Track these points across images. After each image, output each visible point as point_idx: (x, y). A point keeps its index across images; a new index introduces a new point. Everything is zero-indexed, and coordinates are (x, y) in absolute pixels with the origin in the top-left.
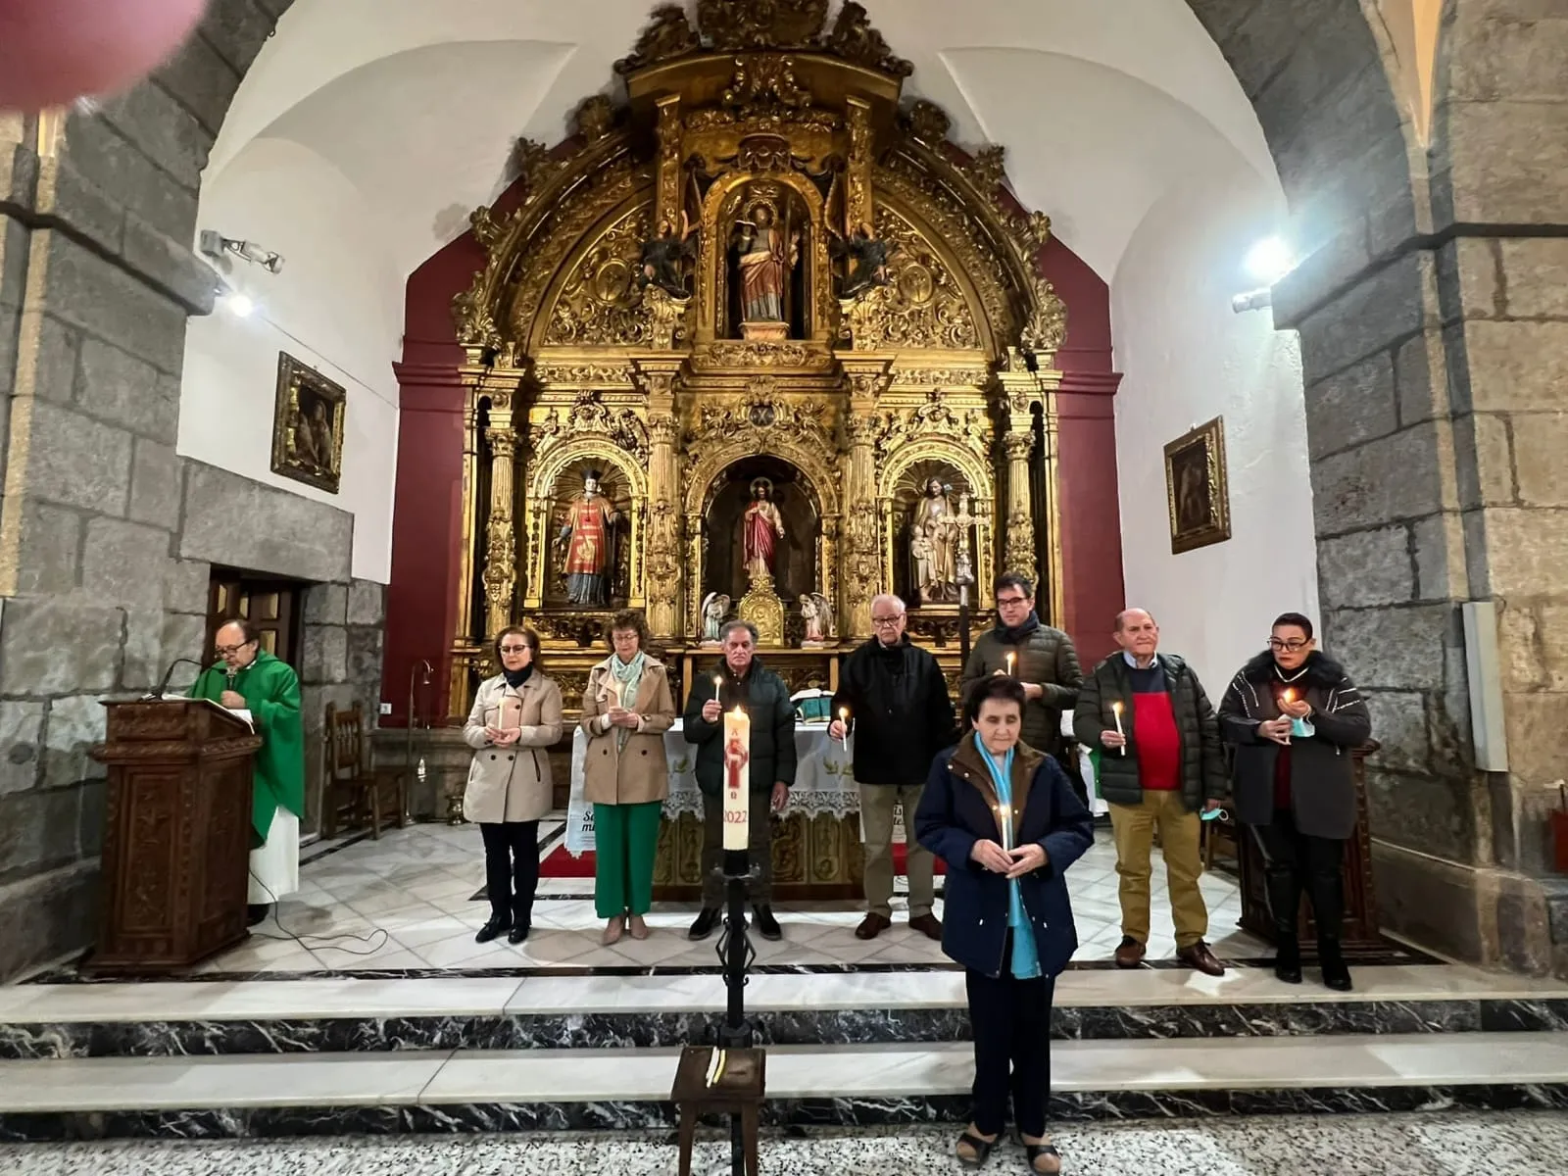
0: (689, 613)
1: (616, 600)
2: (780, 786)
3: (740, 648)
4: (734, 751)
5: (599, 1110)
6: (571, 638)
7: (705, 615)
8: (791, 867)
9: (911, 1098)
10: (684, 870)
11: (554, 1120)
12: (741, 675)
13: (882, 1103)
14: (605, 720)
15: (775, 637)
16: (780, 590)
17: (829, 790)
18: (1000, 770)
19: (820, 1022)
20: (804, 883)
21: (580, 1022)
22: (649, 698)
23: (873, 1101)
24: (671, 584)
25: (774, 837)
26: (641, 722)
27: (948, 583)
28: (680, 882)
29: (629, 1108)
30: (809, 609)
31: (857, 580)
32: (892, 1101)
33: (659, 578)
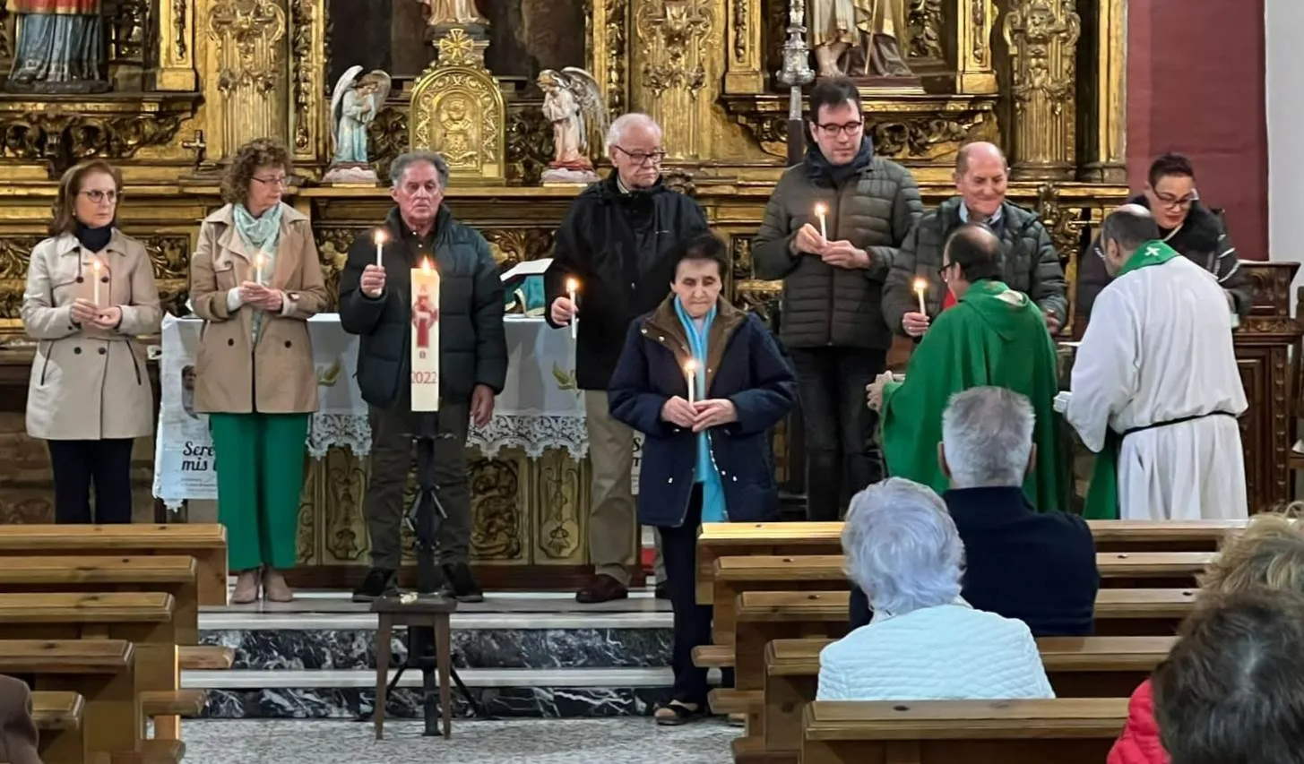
0: (299, 106)
1: (122, 71)
2: (483, 391)
3: (422, 191)
4: (423, 309)
5: (277, 699)
6: (30, 159)
7: (339, 113)
8: (502, 538)
9: (619, 691)
10: (334, 540)
11: (227, 707)
12: (424, 233)
13: (586, 695)
14: (234, 296)
15: (484, 161)
16: (496, 60)
17: (562, 414)
18: (698, 332)
19: (523, 644)
20: (524, 562)
21: (239, 640)
22: (293, 266)
23: (575, 693)
24: (264, 47)
25: (477, 491)
26: (287, 301)
27: (880, 38)
28: (328, 560)
29: (308, 696)
30: (560, 103)
31: (662, 38)
32: (597, 693)
33: (241, 35)
